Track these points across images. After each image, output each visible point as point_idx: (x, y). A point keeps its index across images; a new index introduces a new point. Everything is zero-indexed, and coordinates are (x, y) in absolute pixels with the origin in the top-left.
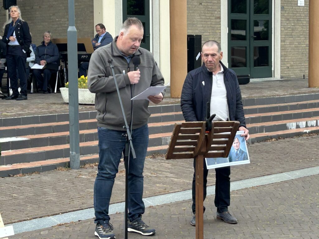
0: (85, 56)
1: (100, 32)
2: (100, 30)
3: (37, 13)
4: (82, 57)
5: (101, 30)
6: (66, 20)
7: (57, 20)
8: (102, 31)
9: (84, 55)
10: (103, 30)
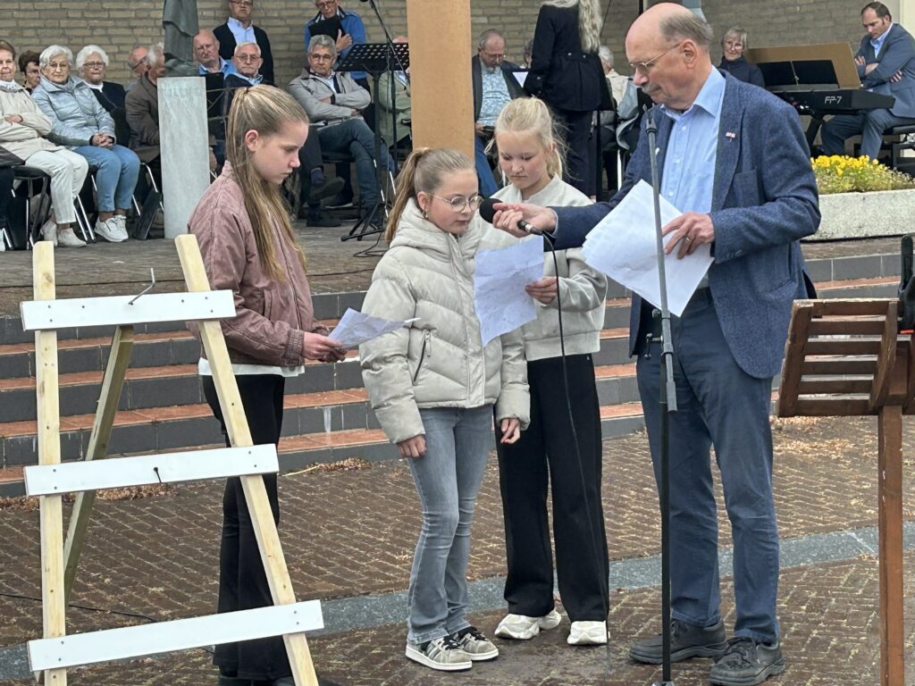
0: (834, 98)
1: (876, 27)
2: (874, 21)
4: (827, 99)
5: (880, 20)
9: (831, 94)
10: (885, 21)
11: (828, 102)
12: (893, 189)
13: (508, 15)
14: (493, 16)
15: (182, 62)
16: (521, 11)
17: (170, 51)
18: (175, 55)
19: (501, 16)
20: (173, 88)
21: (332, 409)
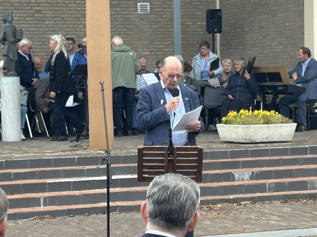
0: (281, 88)
2: (301, 55)
3: (248, 36)
4: (279, 88)
5: (303, 55)
6: (277, 44)
7: (268, 44)
8: (304, 57)
9: (280, 86)
11: (279, 89)
12: (281, 123)
13: (158, 51)
14: (152, 51)
15: (11, 71)
16: (164, 50)
17: (5, 67)
18: (8, 68)
19: (156, 51)
20: (6, 81)
21: (44, 198)
